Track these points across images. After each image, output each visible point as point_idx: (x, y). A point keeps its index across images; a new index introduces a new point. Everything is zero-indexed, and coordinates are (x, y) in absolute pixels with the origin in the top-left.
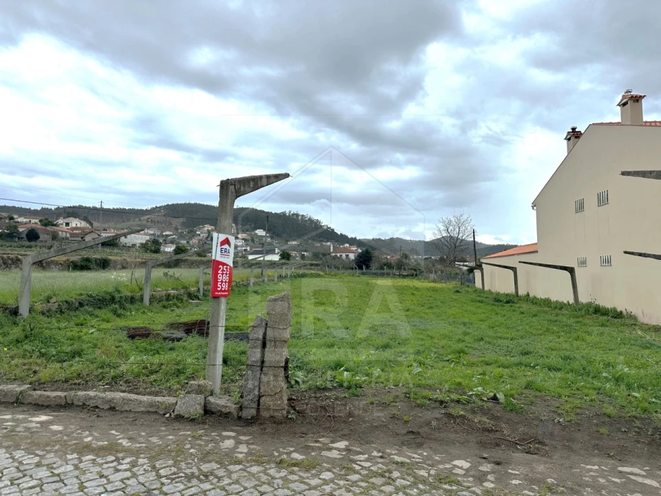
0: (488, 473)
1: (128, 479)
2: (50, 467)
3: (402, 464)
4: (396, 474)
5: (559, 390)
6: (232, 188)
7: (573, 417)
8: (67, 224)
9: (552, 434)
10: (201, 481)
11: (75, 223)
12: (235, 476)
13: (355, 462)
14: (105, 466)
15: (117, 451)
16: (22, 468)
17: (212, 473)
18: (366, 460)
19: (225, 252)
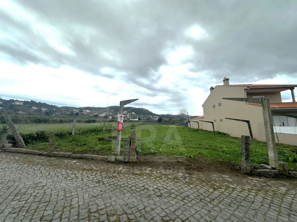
0: (187, 177)
1: (94, 178)
2: (75, 174)
3: (165, 174)
4: (163, 177)
5: (207, 154)
6: (123, 103)
7: (210, 162)
8: (86, 111)
9: (205, 166)
10: (112, 178)
11: (88, 111)
12: (121, 177)
13: (152, 174)
14: (89, 174)
15: (92, 170)
16: (68, 174)
17: (115, 176)
18: (156, 173)
19: (121, 119)
